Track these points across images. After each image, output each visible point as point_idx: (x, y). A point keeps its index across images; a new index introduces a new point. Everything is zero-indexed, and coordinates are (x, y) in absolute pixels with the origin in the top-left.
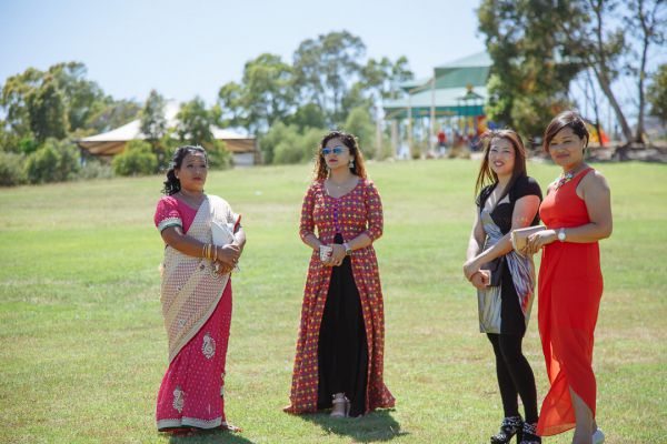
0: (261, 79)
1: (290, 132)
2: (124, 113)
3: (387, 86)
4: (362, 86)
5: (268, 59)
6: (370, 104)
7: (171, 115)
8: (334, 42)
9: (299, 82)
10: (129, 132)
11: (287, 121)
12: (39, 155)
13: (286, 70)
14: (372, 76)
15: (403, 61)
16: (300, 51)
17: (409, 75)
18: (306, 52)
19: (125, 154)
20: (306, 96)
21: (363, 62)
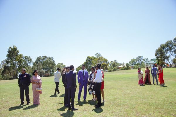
0: (133, 61)
1: (136, 66)
2: (121, 65)
3: (146, 61)
4: (143, 61)
5: (134, 59)
6: (144, 63)
7: (125, 65)
8: (140, 57)
9: (137, 61)
10: (121, 66)
11: (136, 65)
12: (114, 69)
13: (135, 60)
14: (144, 60)
15: (147, 58)
16: (137, 58)
17: (148, 60)
19: (121, 68)
20: (138, 62)
21: (143, 59)
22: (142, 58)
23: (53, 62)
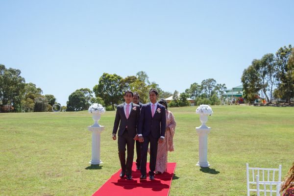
0: (194, 88)
1: (200, 99)
2: (168, 95)
3: (220, 90)
4: (215, 90)
5: (195, 84)
6: (217, 93)
7: (179, 95)
9: (202, 88)
10: (171, 98)
11: (199, 96)
13: (199, 86)
14: (217, 88)
15: (224, 85)
17: (225, 88)
18: (204, 82)
19: (170, 103)
20: (203, 92)
21: (216, 85)
22: (213, 82)
23: (20, 81)
